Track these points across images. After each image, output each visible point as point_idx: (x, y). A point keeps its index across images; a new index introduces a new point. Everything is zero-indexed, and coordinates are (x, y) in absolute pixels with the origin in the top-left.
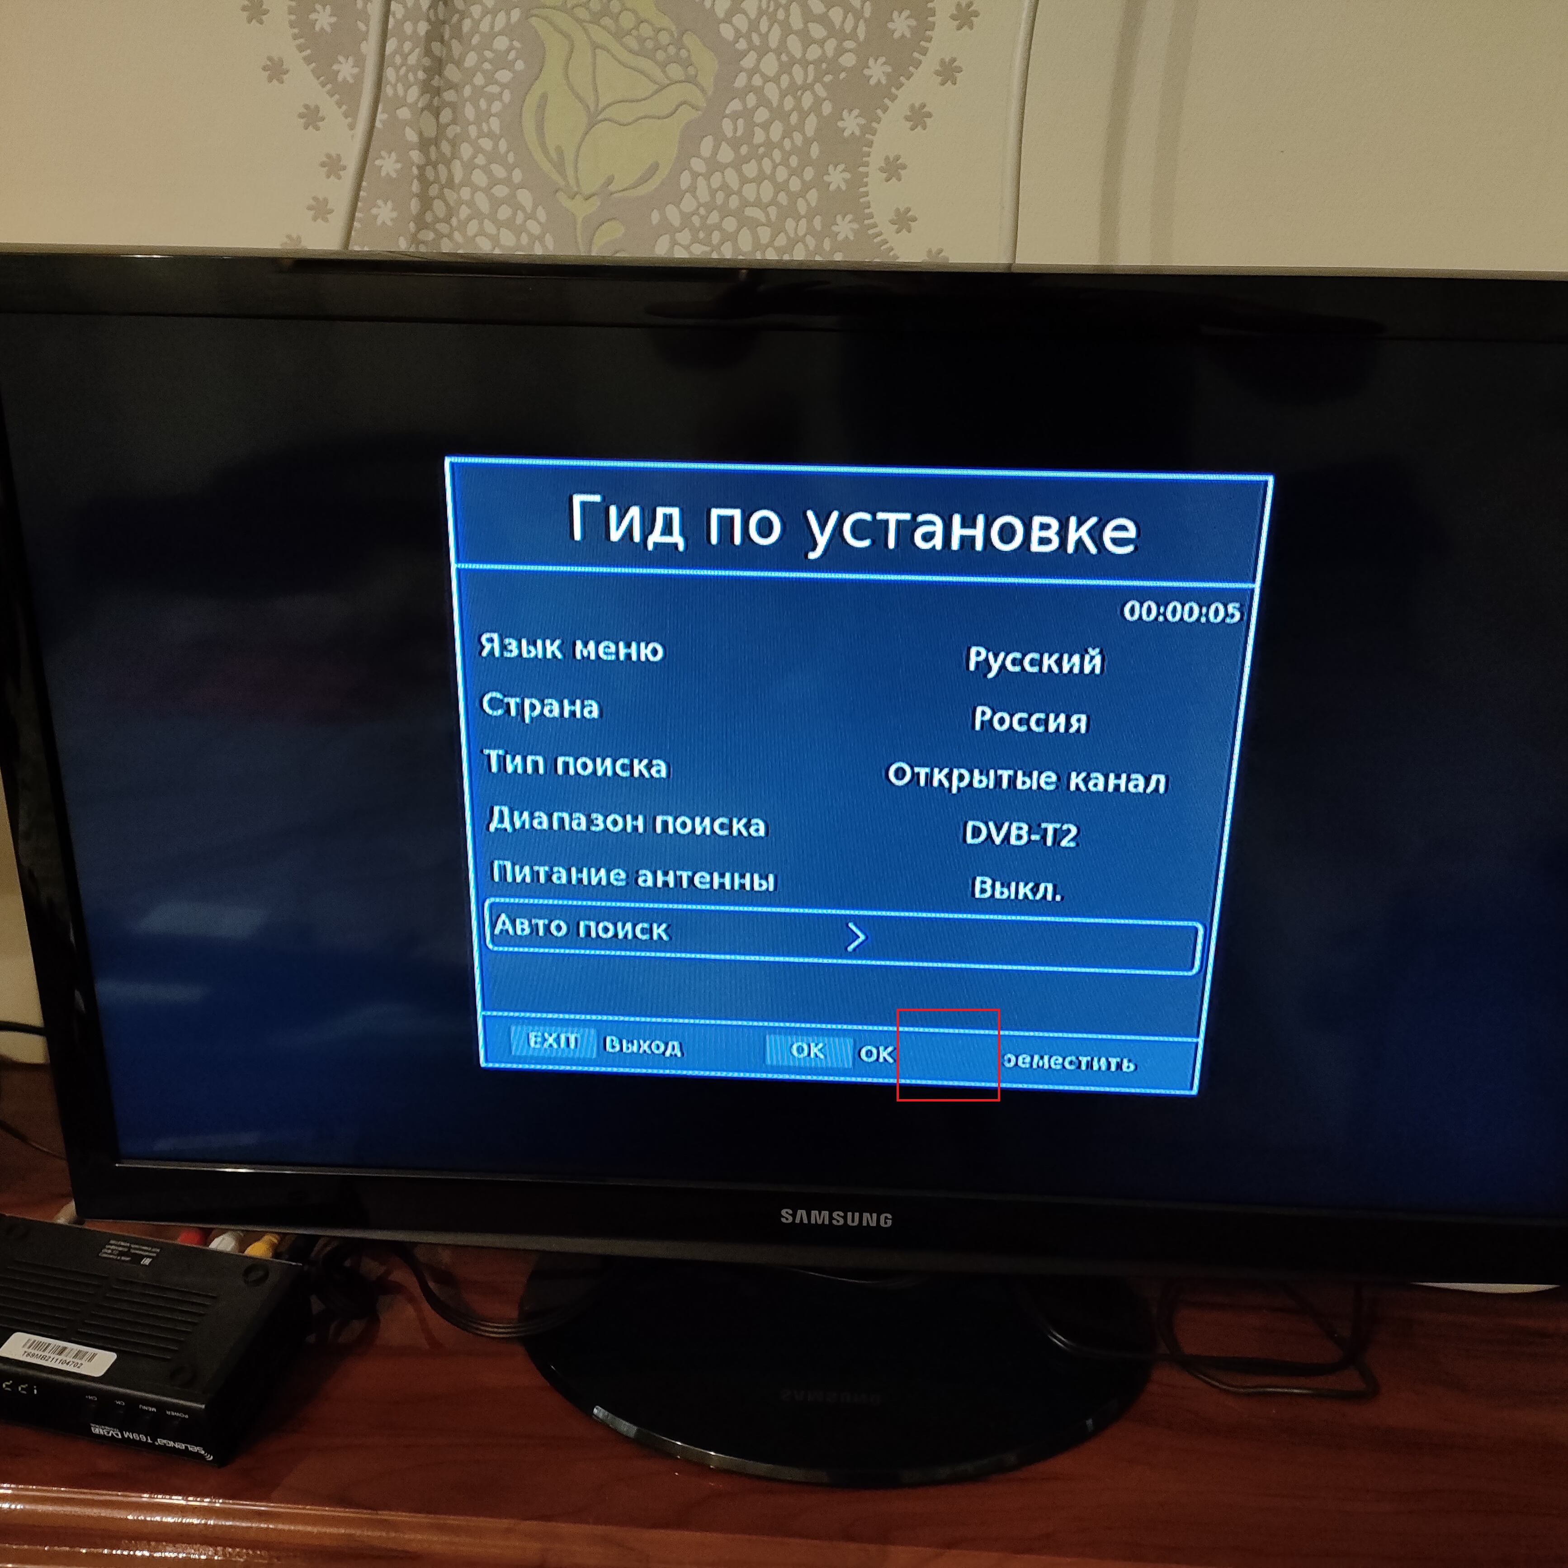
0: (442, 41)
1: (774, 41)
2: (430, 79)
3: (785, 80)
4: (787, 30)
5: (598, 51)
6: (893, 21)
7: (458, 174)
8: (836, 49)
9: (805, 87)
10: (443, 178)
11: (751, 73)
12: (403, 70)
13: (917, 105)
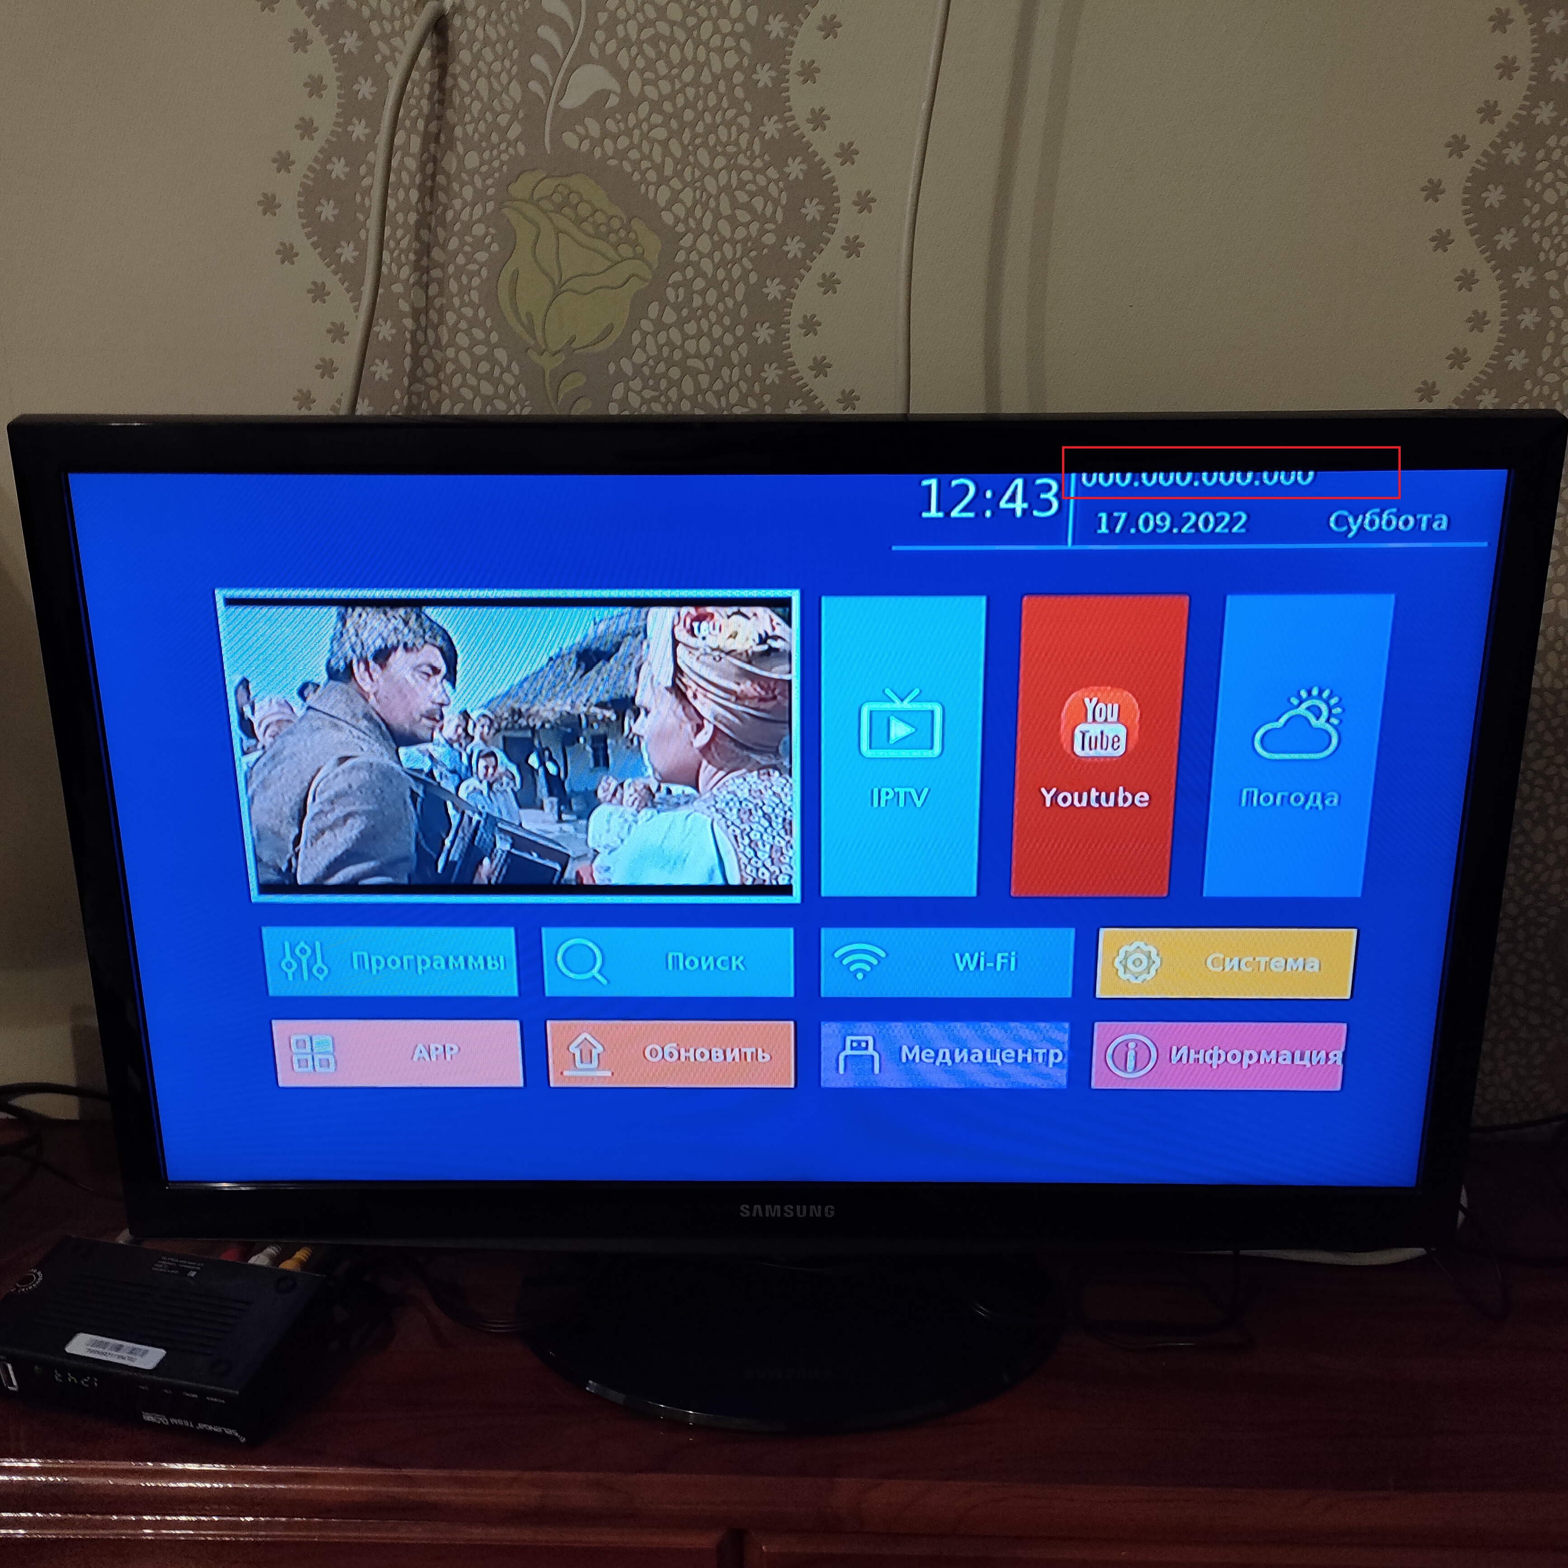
0: (429, 228)
1: (707, 224)
2: (419, 260)
3: (717, 256)
4: (717, 216)
5: (560, 234)
6: (805, 207)
7: (445, 338)
9: (734, 261)
10: (431, 341)
11: (689, 251)
12: (397, 253)
13: (828, 274)
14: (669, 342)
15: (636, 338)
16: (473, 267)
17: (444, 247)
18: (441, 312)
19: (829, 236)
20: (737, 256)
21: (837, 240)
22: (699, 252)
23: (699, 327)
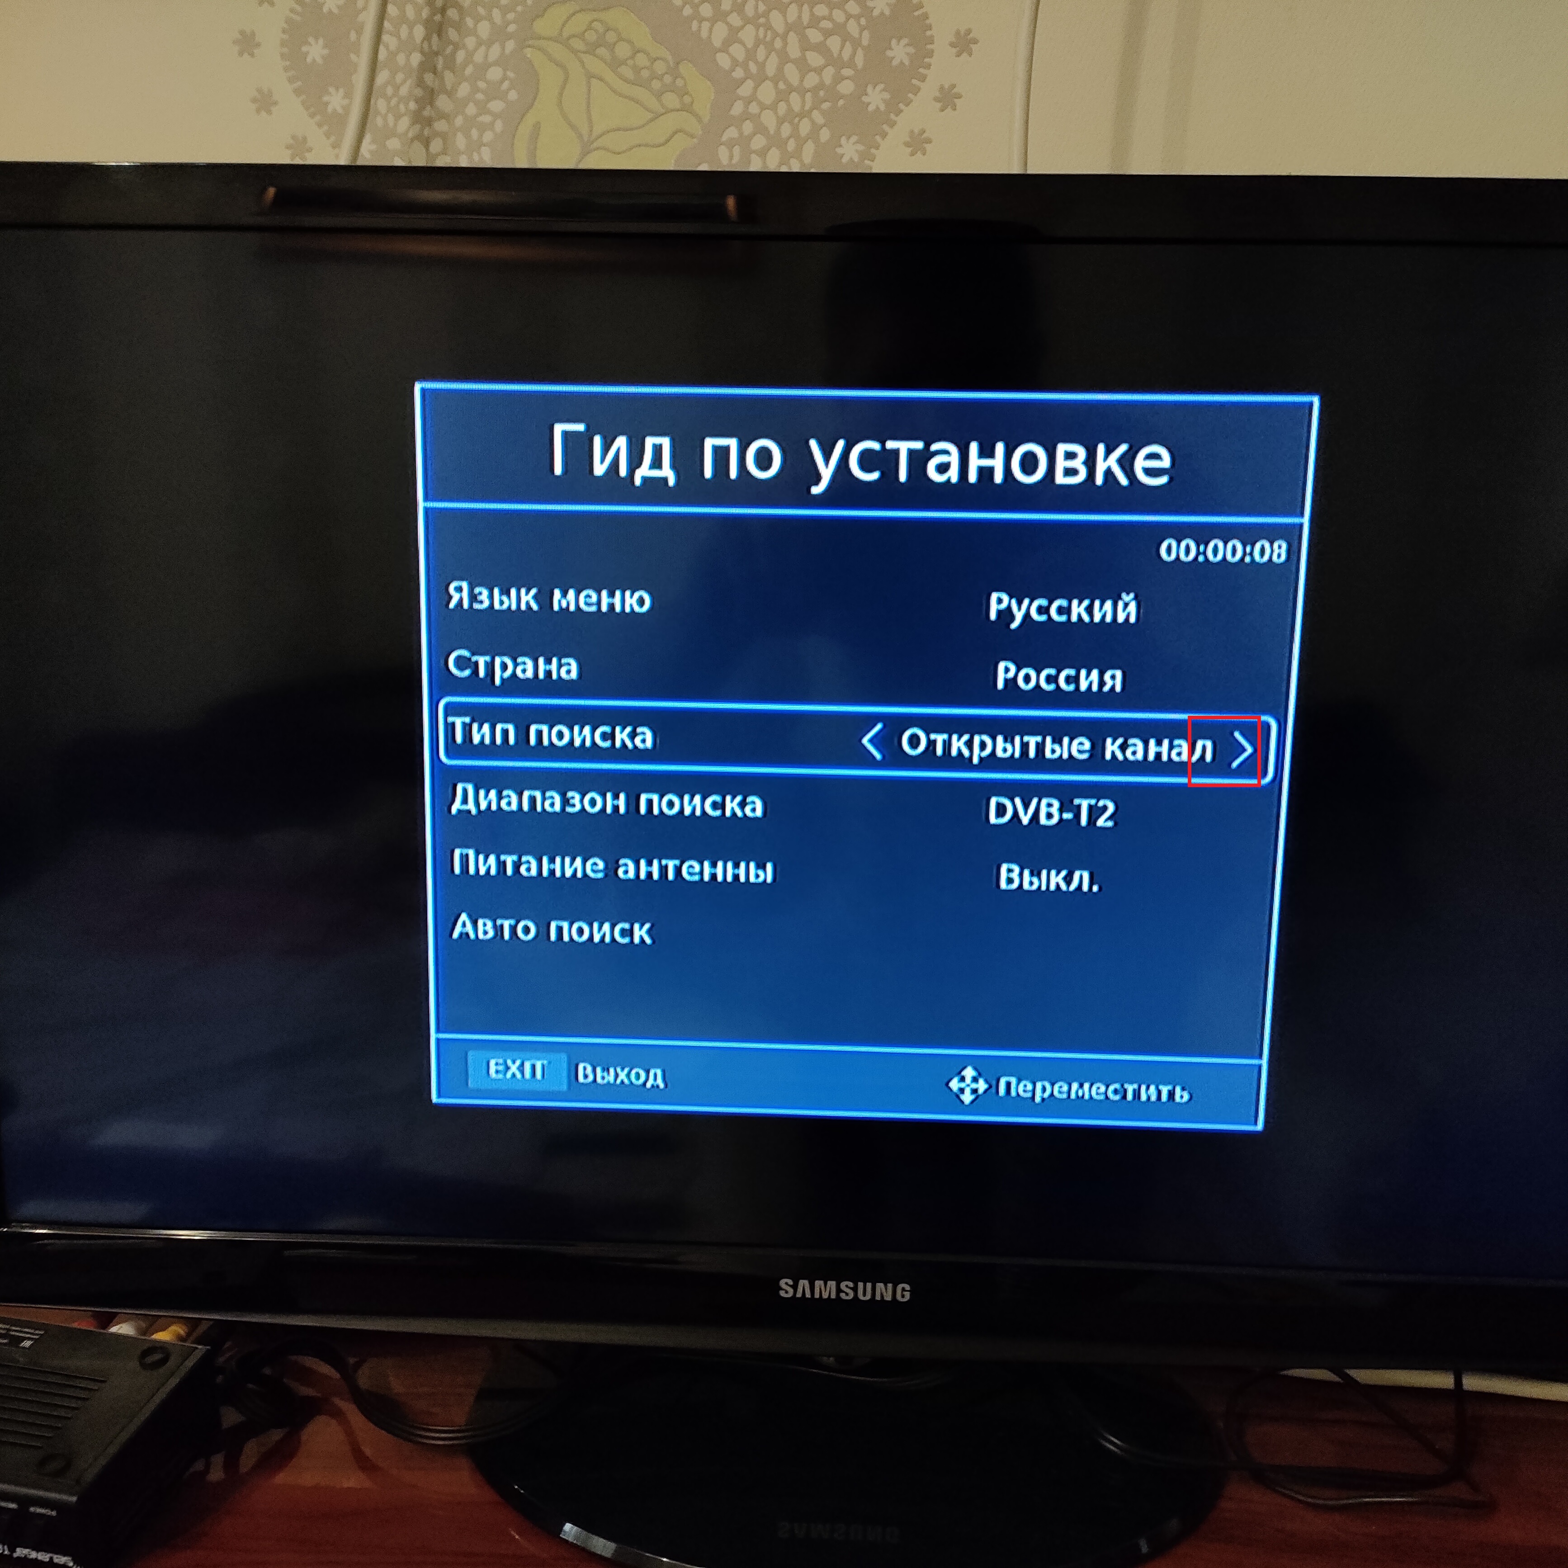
0: (435, 73)
1: (771, 69)
2: (421, 108)
3: (782, 108)
4: (784, 58)
5: (594, 81)
6: (891, 49)
8: (833, 77)
9: (802, 115)
11: (748, 101)
12: (394, 102)
13: (916, 131)
16: (487, 119)
17: (450, 94)
19: (920, 84)
20: (807, 107)
21: (929, 89)
22: (760, 103)
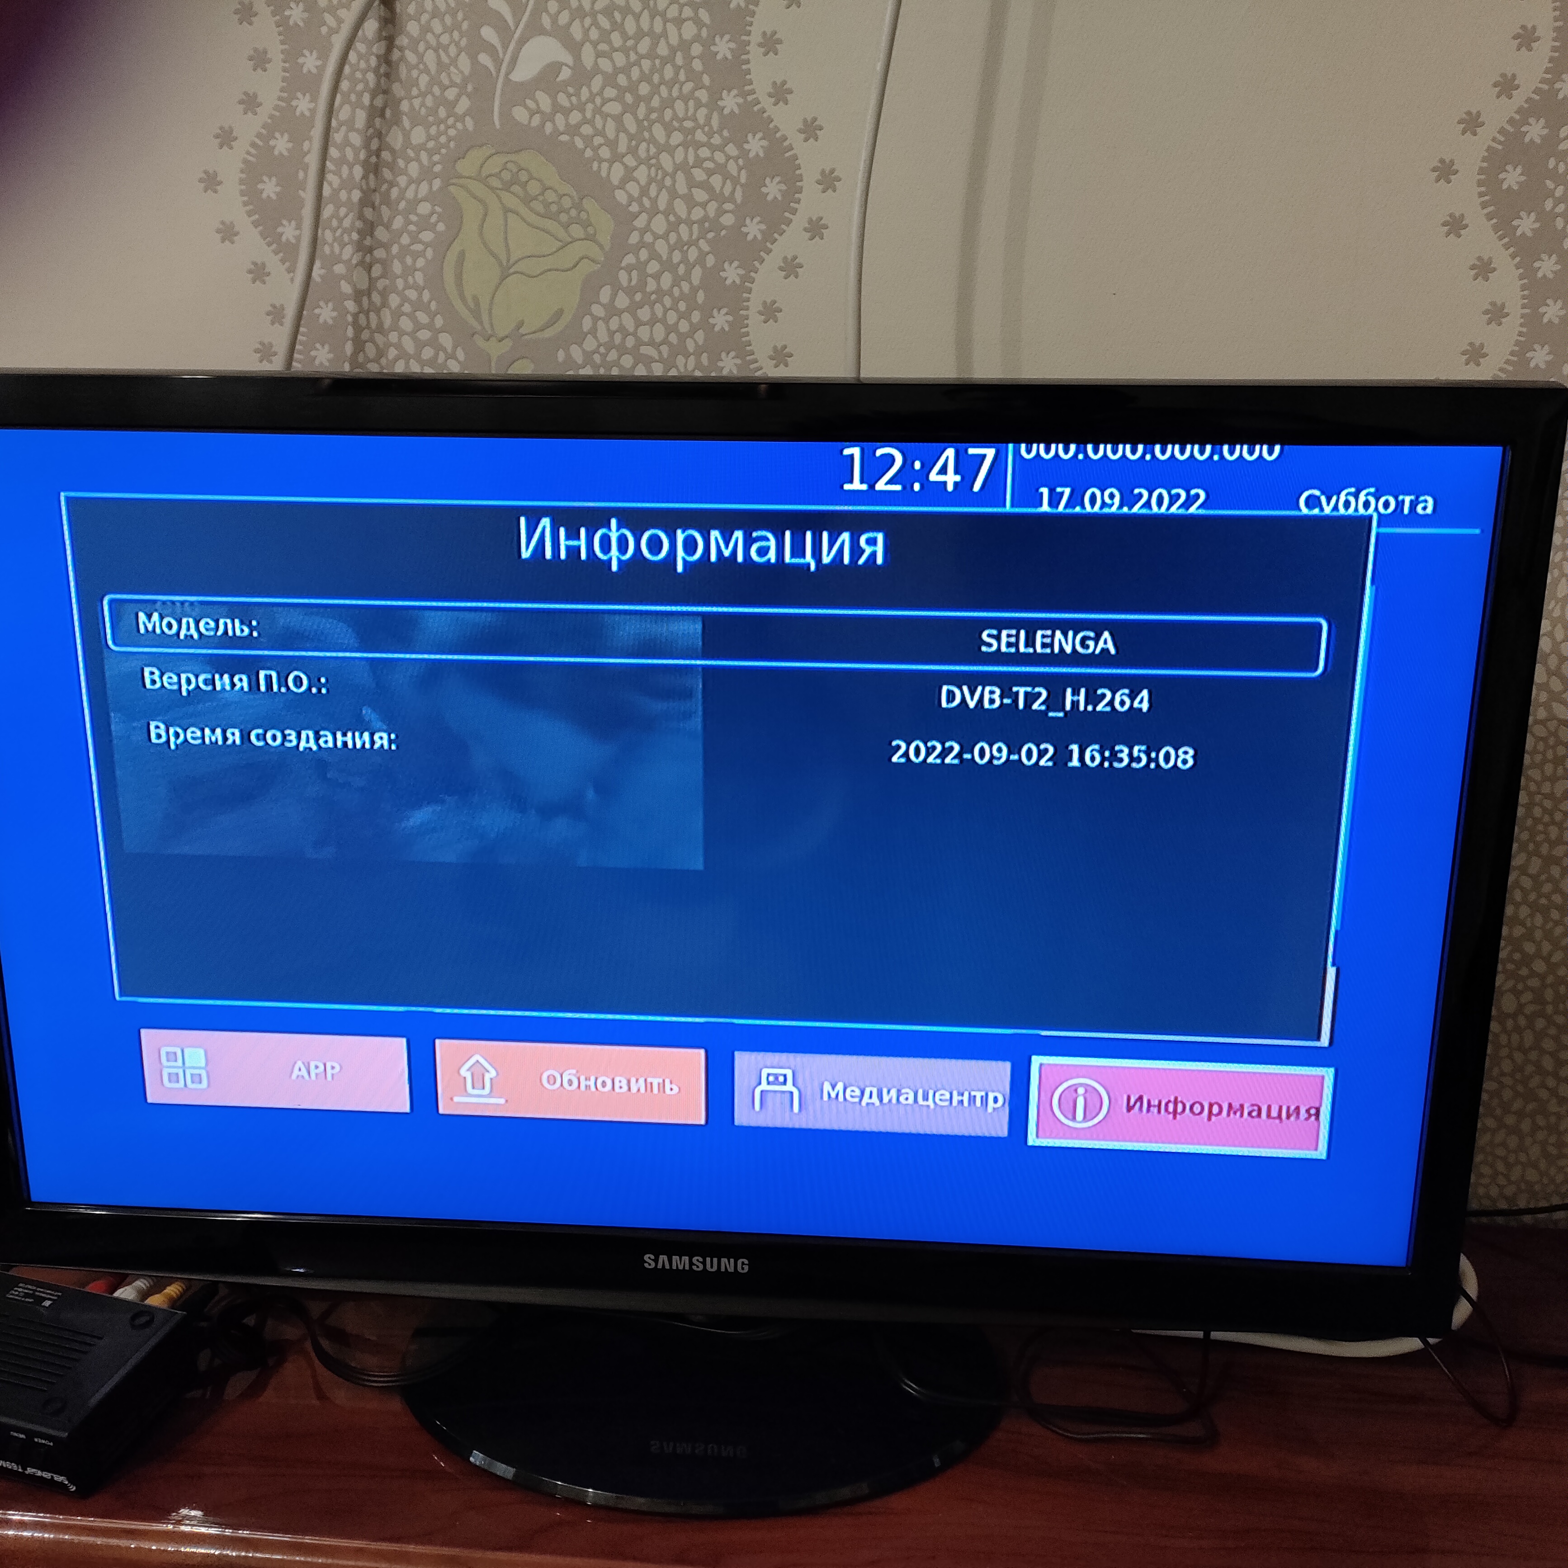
0: (373, 207)
1: (662, 205)
2: (362, 239)
3: (673, 237)
4: (673, 194)
5: (510, 215)
6: (765, 186)
7: (388, 322)
8: (717, 210)
9: (690, 243)
10: (373, 325)
11: (643, 232)
12: (339, 232)
13: (789, 257)
14: (622, 329)
15: (587, 323)
16: (419, 247)
17: (388, 227)
18: (384, 294)
19: (791, 216)
20: (694, 237)
21: (799, 221)
22: (654, 234)
23: (653, 313)
